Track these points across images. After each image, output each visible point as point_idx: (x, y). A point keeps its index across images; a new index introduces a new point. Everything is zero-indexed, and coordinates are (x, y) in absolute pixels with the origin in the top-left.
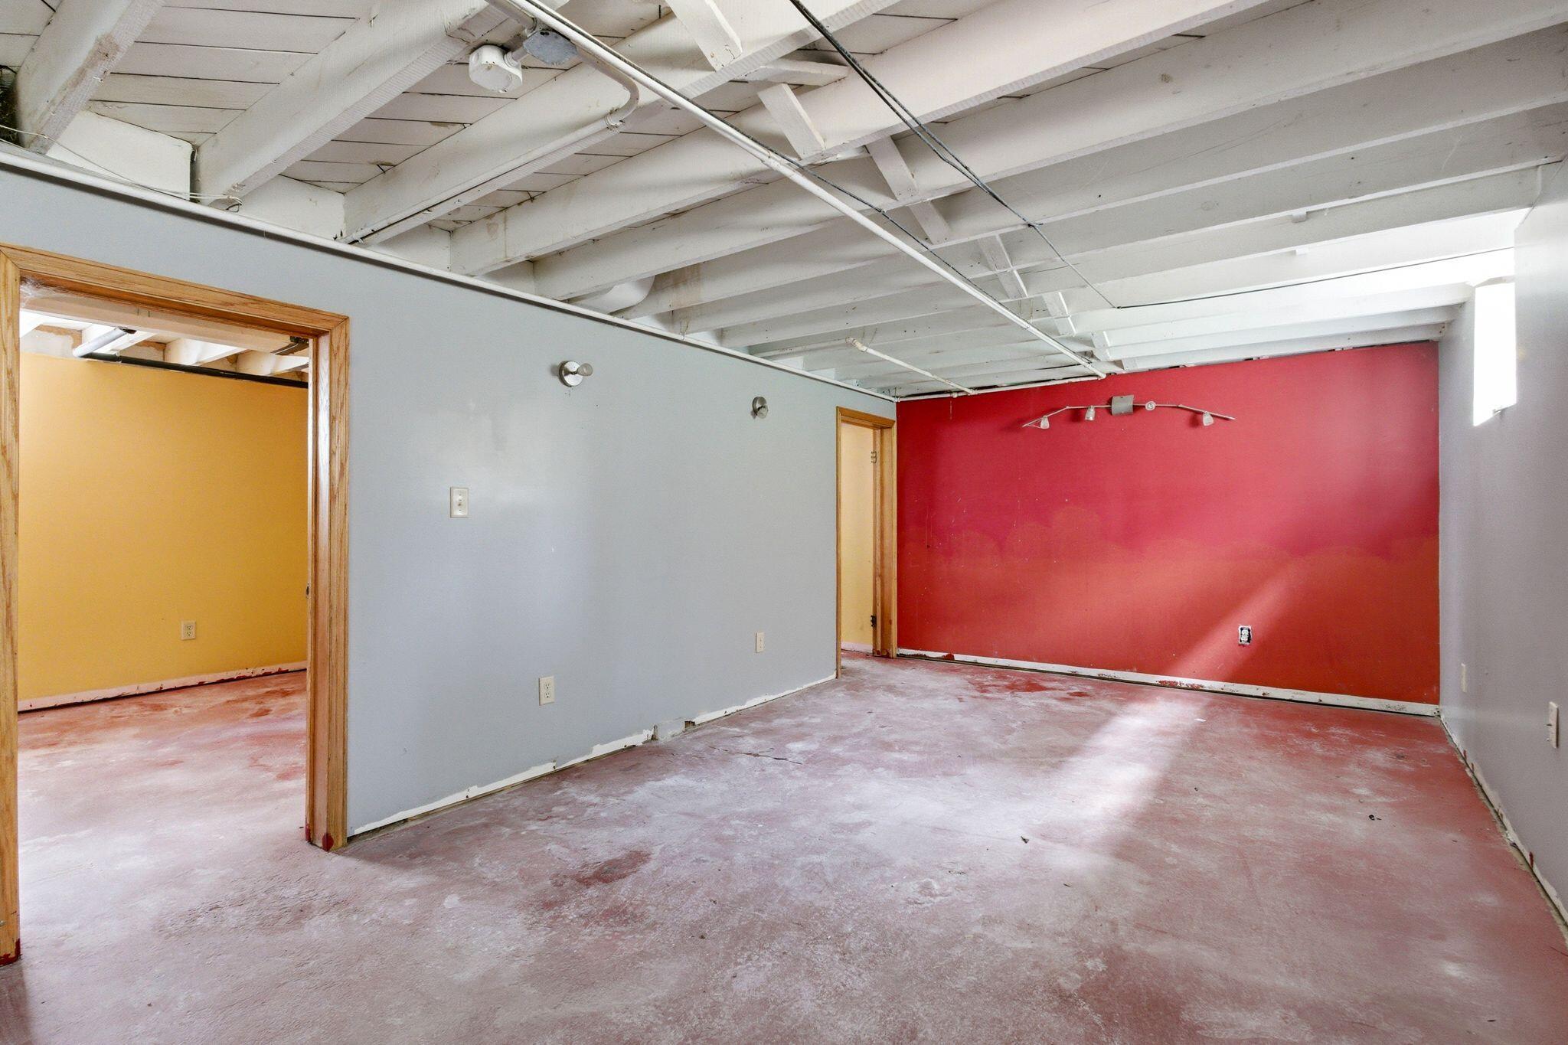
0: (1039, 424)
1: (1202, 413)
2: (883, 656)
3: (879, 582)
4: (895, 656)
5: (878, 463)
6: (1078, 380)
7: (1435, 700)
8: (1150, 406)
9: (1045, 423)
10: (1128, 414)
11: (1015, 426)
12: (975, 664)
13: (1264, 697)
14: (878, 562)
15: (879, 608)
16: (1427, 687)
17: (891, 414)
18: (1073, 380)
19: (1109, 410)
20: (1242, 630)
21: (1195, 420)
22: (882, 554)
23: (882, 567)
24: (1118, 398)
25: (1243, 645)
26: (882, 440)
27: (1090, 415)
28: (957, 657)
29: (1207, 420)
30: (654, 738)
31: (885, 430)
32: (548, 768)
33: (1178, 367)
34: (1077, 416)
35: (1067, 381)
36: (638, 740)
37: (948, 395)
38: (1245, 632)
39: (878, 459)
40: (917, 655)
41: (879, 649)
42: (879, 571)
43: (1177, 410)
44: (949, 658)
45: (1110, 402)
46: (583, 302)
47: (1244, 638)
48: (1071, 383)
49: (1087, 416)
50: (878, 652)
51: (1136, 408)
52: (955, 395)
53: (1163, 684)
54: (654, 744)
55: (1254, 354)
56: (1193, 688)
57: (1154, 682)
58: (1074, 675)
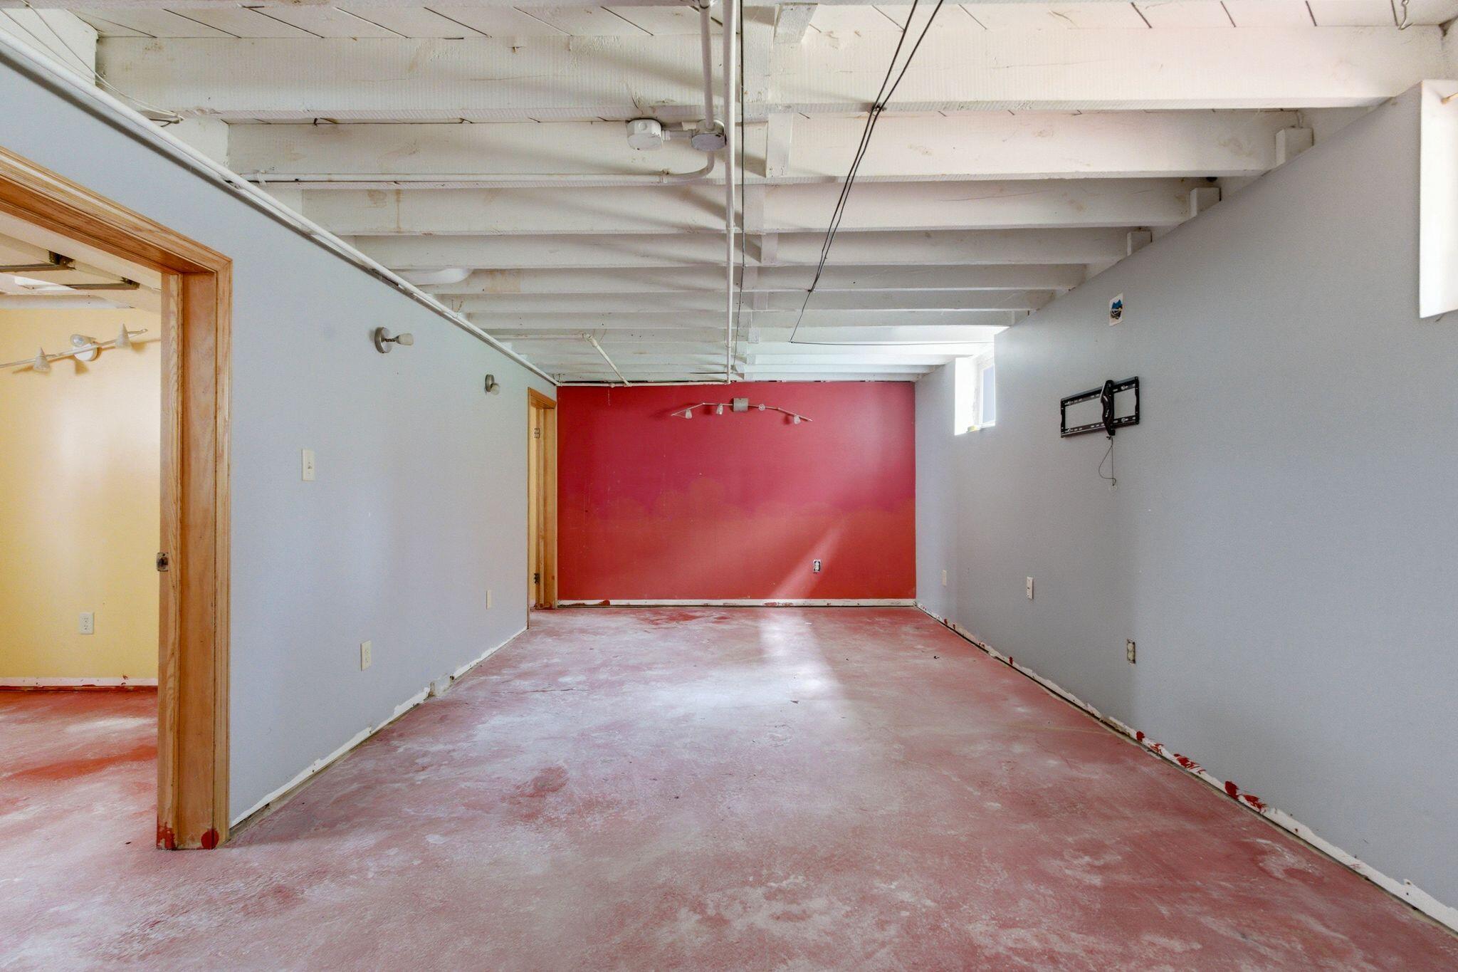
0: (684, 414)
1: (793, 416)
2: (546, 609)
3: (542, 544)
4: (556, 607)
5: (541, 438)
6: (710, 383)
7: (913, 596)
8: (762, 407)
9: (689, 415)
10: (744, 412)
11: (662, 414)
12: (628, 606)
13: (828, 606)
14: (542, 526)
15: (542, 566)
16: (908, 588)
17: (552, 394)
18: (707, 383)
19: (732, 408)
20: (816, 562)
21: (787, 420)
22: (545, 518)
23: (545, 530)
24: (737, 399)
25: (816, 573)
26: (545, 418)
27: (720, 410)
28: (612, 602)
29: (797, 420)
30: (430, 695)
31: (548, 410)
32: (365, 734)
33: (776, 381)
34: (708, 410)
35: (702, 383)
36: (420, 698)
37: (607, 385)
38: (817, 564)
39: (542, 435)
40: (576, 605)
41: (542, 602)
42: (542, 533)
43: (777, 412)
44: (606, 604)
45: (732, 402)
46: (404, 273)
47: (817, 568)
48: (704, 386)
49: (718, 410)
50: (541, 605)
51: (750, 408)
52: (613, 386)
53: (767, 606)
54: (432, 699)
55: (822, 378)
56: (786, 606)
57: (761, 605)
58: (706, 606)
